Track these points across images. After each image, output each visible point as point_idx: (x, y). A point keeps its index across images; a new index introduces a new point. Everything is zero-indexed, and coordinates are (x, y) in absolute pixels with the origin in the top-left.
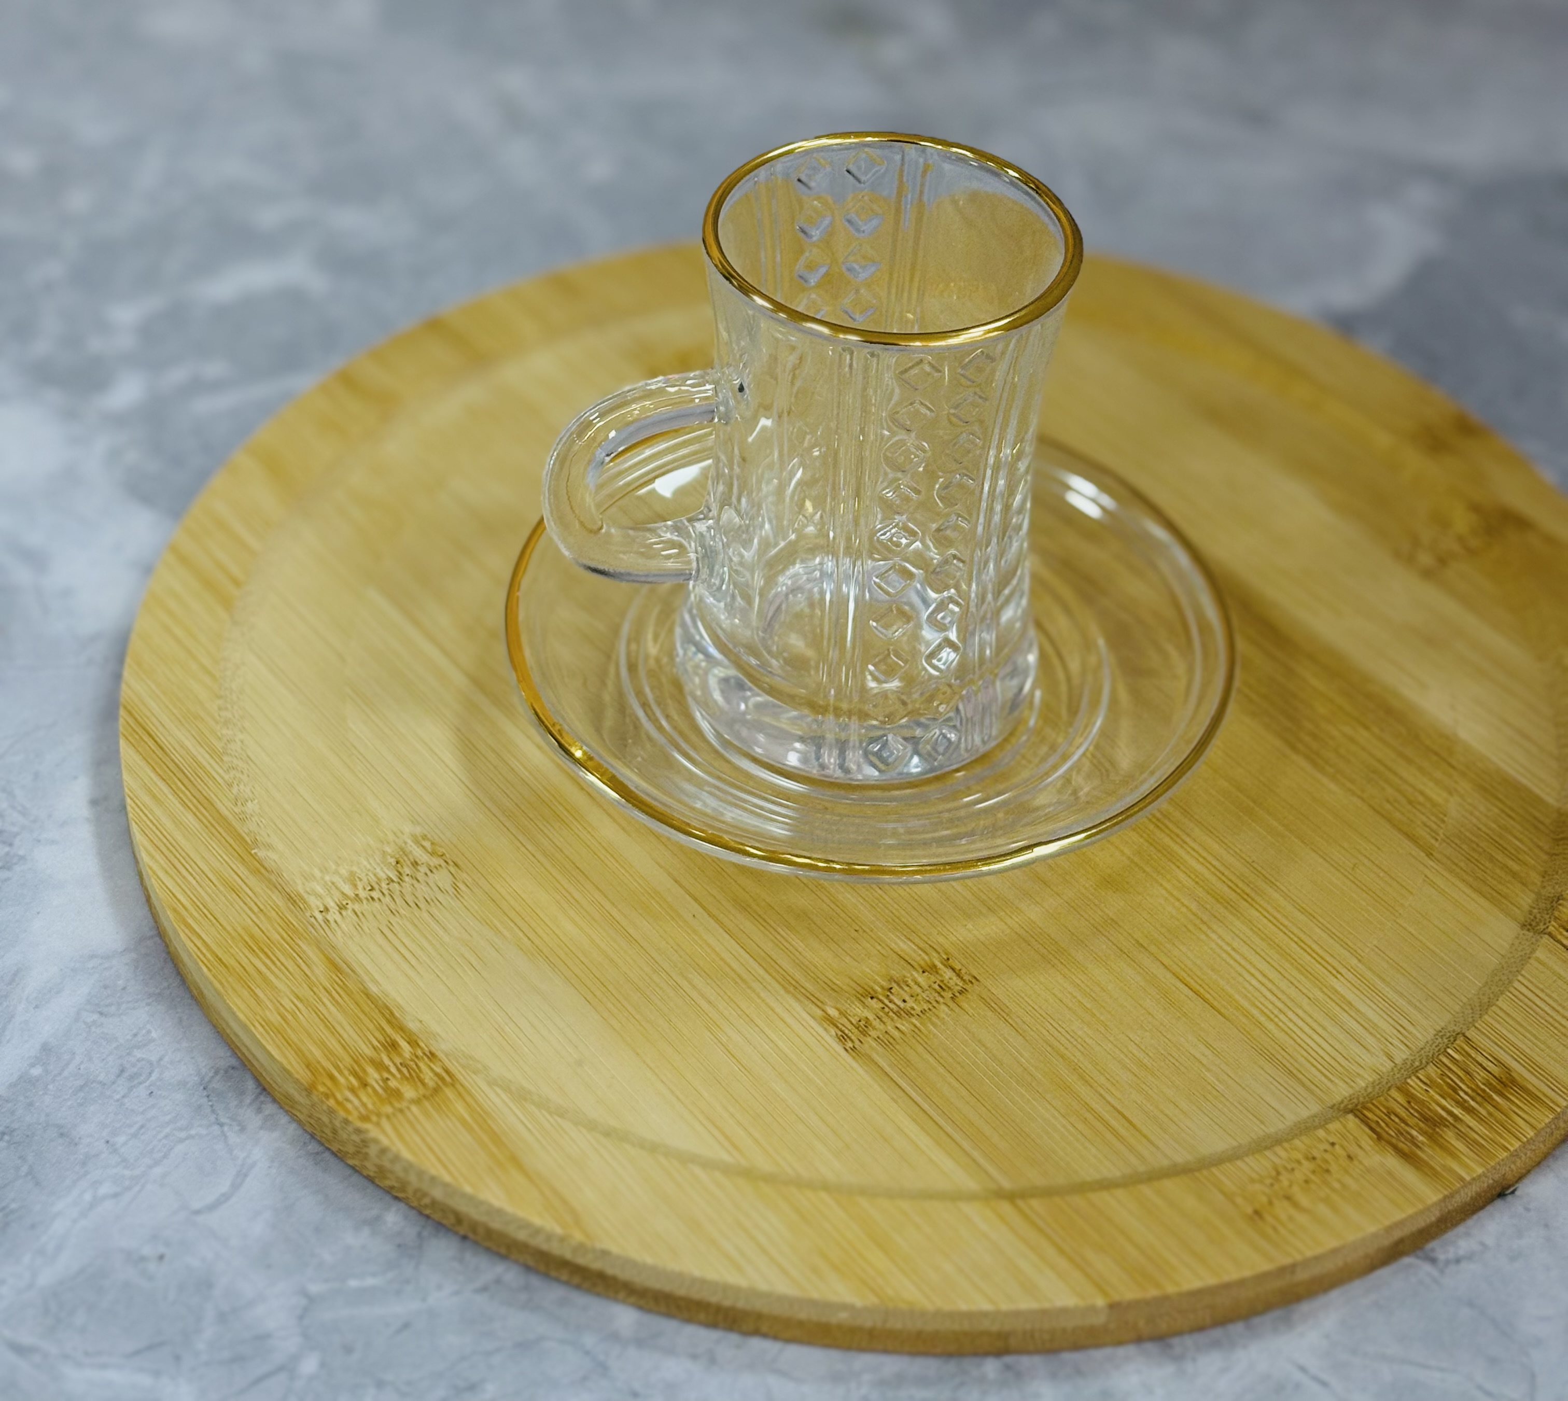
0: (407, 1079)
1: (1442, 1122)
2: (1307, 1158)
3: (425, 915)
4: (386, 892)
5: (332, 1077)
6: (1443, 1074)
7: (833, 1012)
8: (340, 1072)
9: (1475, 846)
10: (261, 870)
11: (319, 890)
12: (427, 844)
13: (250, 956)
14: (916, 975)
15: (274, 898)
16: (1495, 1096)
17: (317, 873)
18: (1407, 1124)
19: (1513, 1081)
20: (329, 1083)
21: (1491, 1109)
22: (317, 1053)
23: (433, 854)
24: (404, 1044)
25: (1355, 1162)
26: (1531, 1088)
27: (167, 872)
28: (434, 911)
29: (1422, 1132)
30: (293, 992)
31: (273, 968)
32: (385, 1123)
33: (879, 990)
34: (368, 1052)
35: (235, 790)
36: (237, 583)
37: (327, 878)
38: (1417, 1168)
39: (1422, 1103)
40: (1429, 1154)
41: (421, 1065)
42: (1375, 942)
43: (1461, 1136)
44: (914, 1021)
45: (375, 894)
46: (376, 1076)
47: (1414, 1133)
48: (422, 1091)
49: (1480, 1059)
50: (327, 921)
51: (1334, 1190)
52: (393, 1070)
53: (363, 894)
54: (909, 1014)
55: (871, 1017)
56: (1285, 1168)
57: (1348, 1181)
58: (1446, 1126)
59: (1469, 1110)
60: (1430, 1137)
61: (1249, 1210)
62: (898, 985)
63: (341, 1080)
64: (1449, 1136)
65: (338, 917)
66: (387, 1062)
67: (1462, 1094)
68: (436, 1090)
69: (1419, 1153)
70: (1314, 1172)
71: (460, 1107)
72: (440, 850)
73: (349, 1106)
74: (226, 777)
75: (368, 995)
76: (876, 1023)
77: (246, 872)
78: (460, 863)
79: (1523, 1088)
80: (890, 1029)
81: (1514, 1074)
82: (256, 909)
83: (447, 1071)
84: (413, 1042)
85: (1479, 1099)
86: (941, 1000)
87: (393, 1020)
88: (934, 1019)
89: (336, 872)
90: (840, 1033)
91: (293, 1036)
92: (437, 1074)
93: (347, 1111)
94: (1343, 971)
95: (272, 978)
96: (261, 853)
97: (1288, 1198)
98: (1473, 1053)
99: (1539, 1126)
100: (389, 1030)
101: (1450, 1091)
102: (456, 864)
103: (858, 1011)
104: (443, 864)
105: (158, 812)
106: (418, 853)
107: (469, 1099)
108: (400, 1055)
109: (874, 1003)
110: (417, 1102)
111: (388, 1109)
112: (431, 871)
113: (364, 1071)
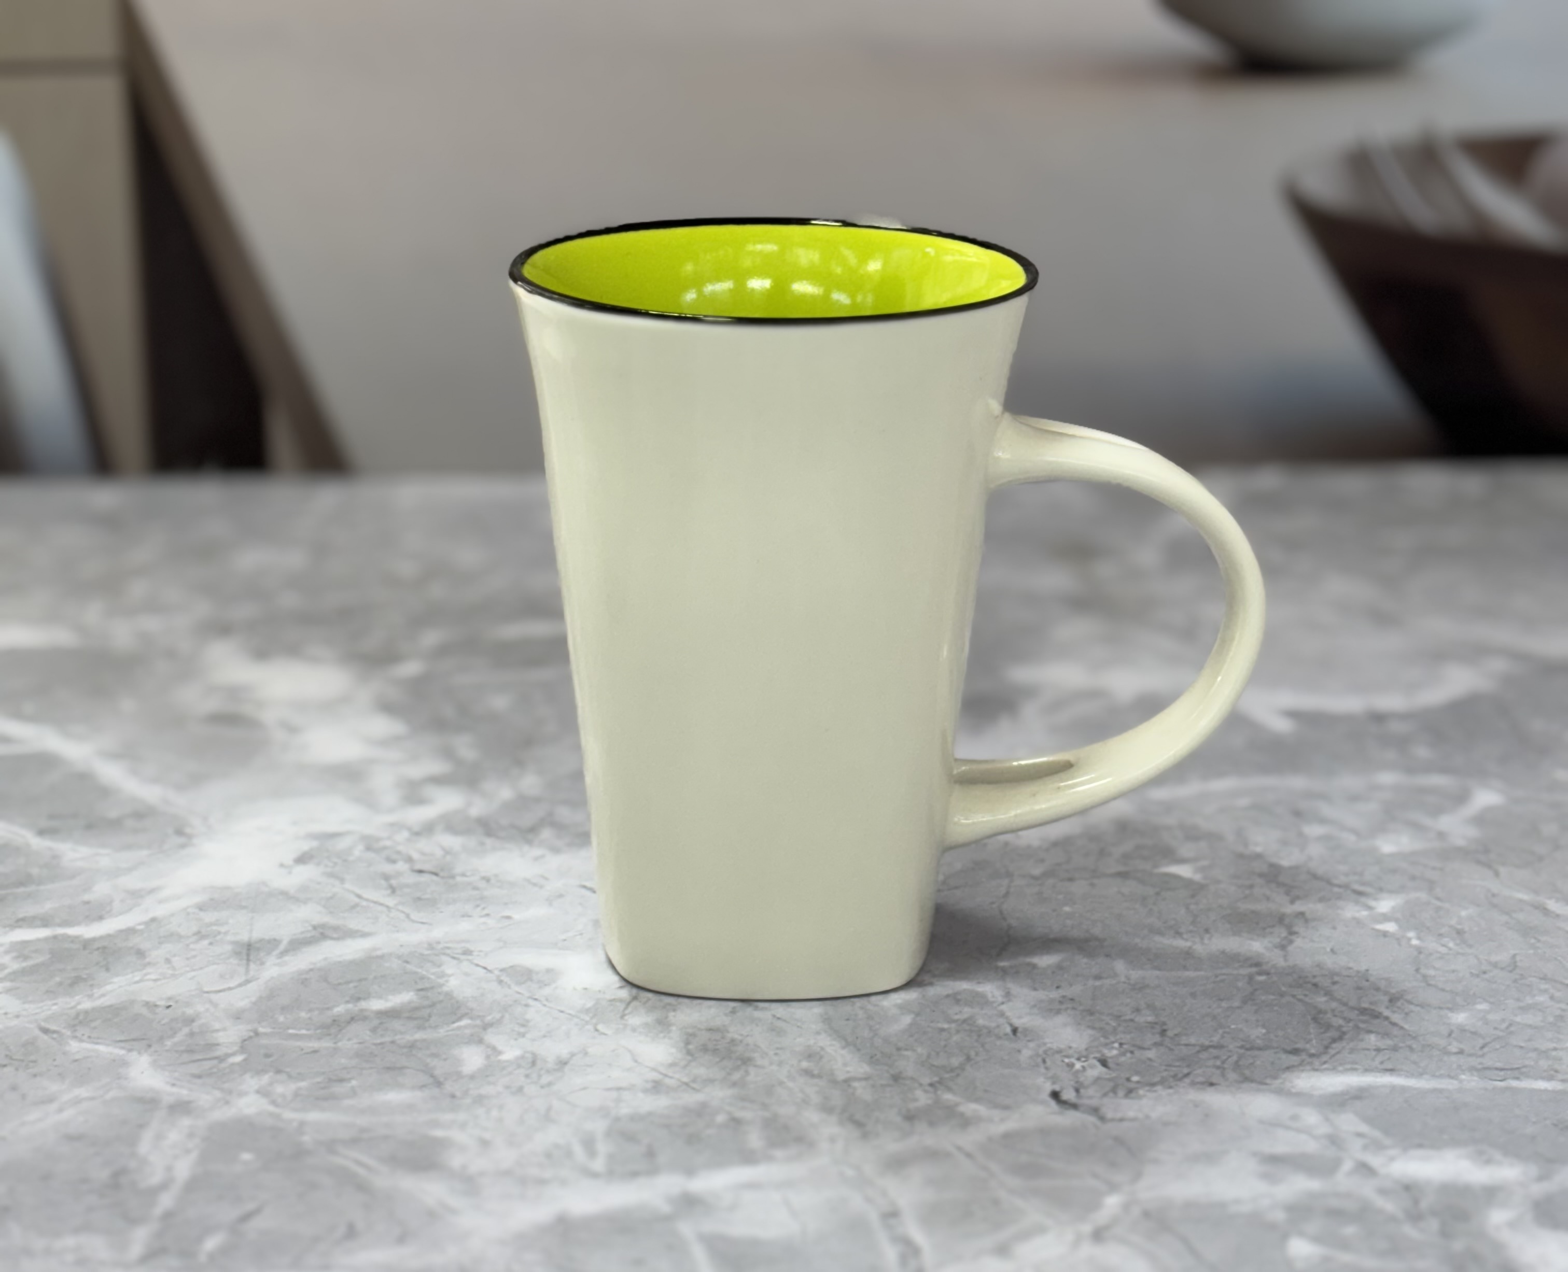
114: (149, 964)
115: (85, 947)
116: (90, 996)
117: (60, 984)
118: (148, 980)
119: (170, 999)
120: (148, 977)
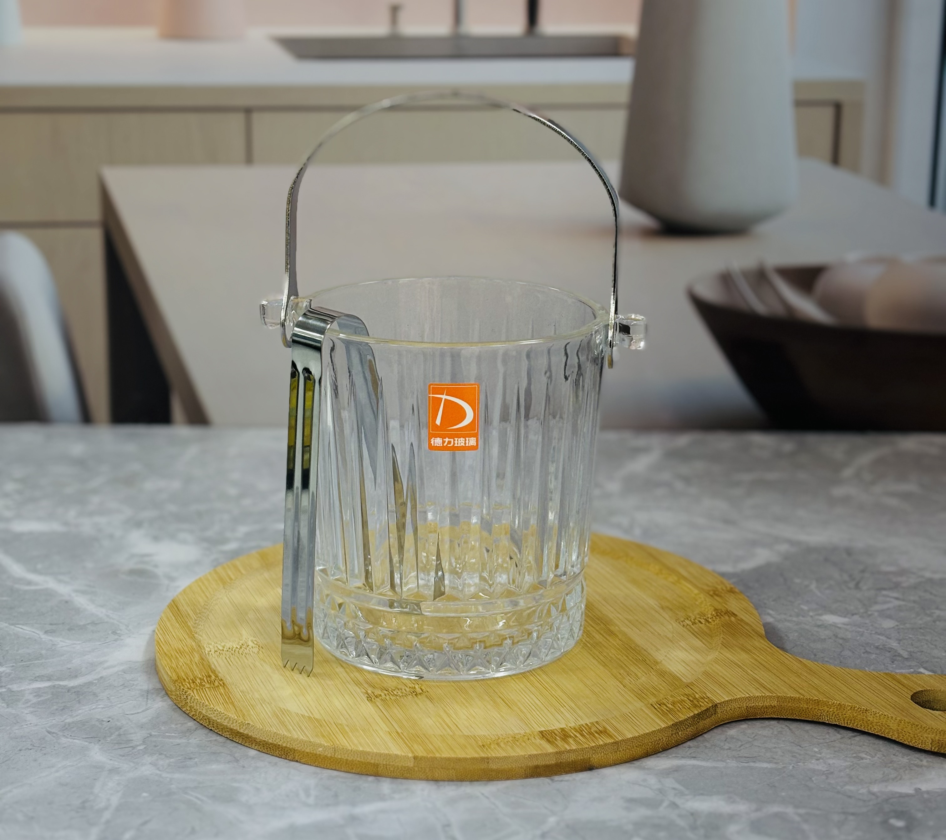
0: (209, 683)
1: (571, 737)
2: (513, 737)
3: (243, 656)
4: (233, 650)
5: (184, 680)
6: (581, 727)
7: (369, 692)
8: (188, 679)
9: (644, 686)
10: (193, 638)
11: (211, 647)
12: (255, 642)
13: (176, 654)
14: (406, 688)
15: (193, 643)
16: (596, 735)
17: (213, 643)
18: (556, 735)
19: (606, 732)
20: (182, 681)
21: (591, 736)
22: (183, 674)
23: (256, 644)
24: (213, 677)
25: (530, 741)
26: (611, 734)
27: (161, 634)
28: (247, 656)
29: (560, 737)
30: (184, 662)
31: (182, 657)
32: (195, 691)
33: (390, 689)
34: (200, 676)
35: (197, 622)
36: (231, 579)
37: (216, 645)
38: (551, 744)
39: (567, 732)
40: (560, 743)
41: (216, 681)
42: (585, 702)
43: (575, 740)
44: (398, 697)
45: (229, 650)
46: (199, 681)
47: (557, 737)
48: (212, 685)
49: (597, 726)
50: (209, 654)
51: (516, 745)
52: (206, 681)
53: (225, 649)
54: (397, 696)
55: (382, 694)
56: (503, 738)
57: (524, 744)
58: (571, 738)
59: (582, 735)
60: (563, 739)
61: (481, 744)
62: (398, 689)
63: (187, 681)
64: (571, 740)
65: (213, 653)
66: (205, 679)
67: (583, 732)
68: (217, 687)
69: (555, 741)
70: (512, 741)
71: (222, 691)
72: (258, 644)
73: (185, 686)
74: (196, 618)
75: (210, 666)
76: (383, 696)
77: (187, 637)
78: (263, 647)
79: (608, 734)
80: (388, 697)
81: (608, 732)
82: (185, 644)
83: (223, 683)
84: (217, 676)
85: (589, 734)
86: (410, 693)
87: (214, 672)
88: (405, 698)
89: (220, 644)
90: (368, 696)
91: (178, 671)
92: (219, 683)
93: (185, 687)
94: (567, 706)
95: (180, 658)
96: (196, 635)
97: (498, 744)
98: (596, 724)
99: (606, 742)
100: (211, 674)
101: (580, 731)
102: (262, 647)
103: (378, 692)
104: (257, 646)
105: (167, 623)
106: (251, 644)
107: (227, 689)
108: (210, 678)
109: (386, 692)
110: (208, 688)
111: (198, 688)
112: (252, 648)
113: (196, 680)
114: (100, 700)
115: (68, 691)
116: (71, 716)
117: (57, 709)
118: (99, 708)
119: (109, 717)
120: (99, 706)
